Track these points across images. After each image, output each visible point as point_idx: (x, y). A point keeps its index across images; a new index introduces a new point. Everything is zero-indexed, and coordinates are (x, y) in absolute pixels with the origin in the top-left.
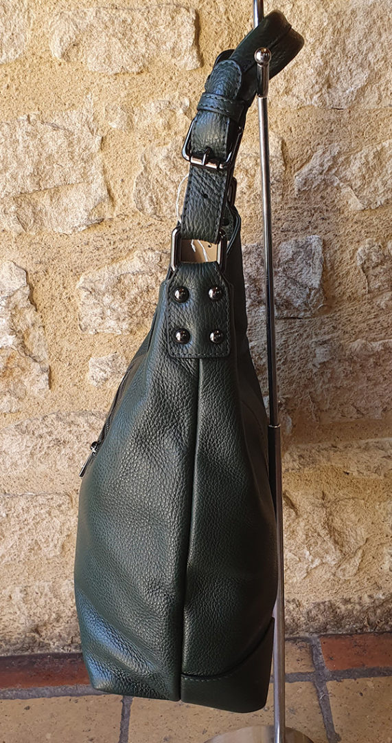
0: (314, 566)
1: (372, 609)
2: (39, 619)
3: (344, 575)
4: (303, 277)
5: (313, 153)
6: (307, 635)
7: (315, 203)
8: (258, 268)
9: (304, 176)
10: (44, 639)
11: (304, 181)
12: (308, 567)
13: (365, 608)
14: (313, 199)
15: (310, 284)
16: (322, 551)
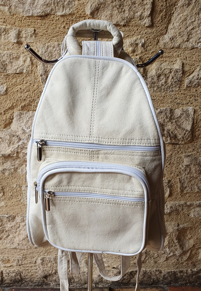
0: (170, 255)
1: (191, 276)
2: (47, 273)
3: (182, 260)
4: (183, 125)
5: (195, 69)
6: (162, 285)
7: (193, 93)
8: (164, 120)
9: (190, 79)
10: (48, 281)
11: (189, 82)
12: (167, 256)
13: (188, 275)
14: (192, 90)
15: (186, 129)
16: (174, 249)
